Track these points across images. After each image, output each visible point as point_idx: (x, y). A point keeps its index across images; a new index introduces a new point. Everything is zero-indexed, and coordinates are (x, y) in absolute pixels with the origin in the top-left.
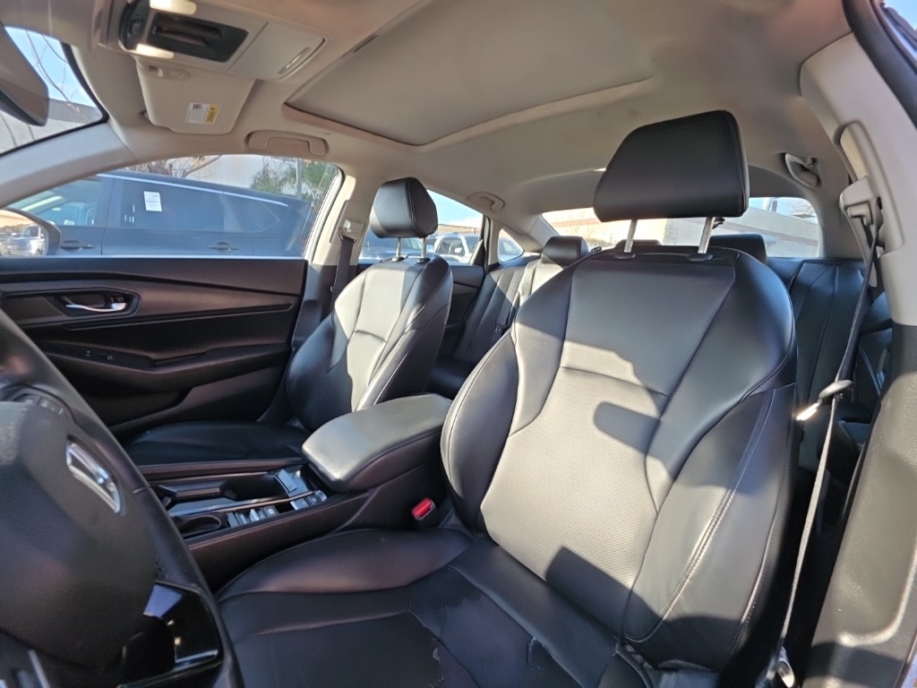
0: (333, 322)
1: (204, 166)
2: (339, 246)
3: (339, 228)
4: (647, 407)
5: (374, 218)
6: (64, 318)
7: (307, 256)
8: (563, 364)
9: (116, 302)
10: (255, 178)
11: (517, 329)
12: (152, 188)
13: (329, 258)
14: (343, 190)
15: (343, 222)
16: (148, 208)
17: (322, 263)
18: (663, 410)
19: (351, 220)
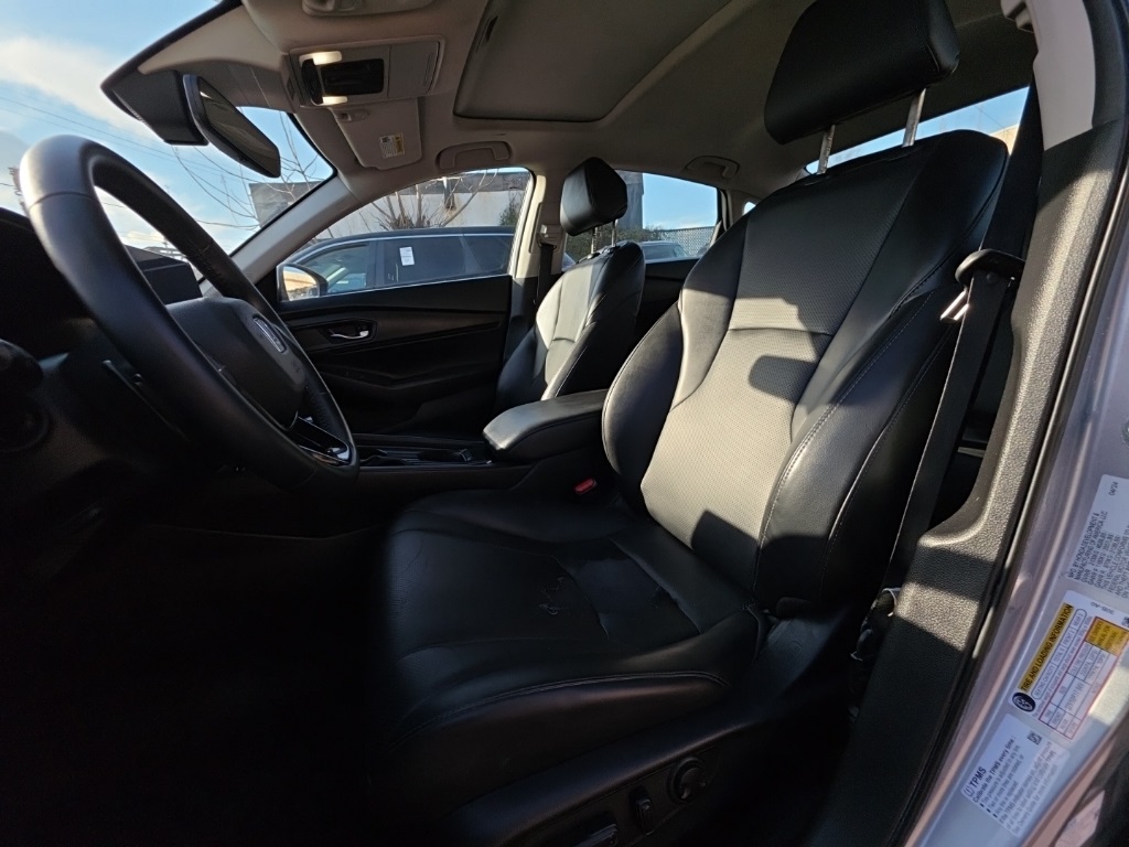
0: (535, 333)
1: (456, 215)
2: (538, 255)
3: (537, 235)
4: (806, 353)
5: (564, 215)
6: (330, 345)
7: (511, 273)
8: (731, 326)
9: (363, 330)
10: (503, 217)
11: (687, 297)
12: (405, 244)
13: (529, 271)
14: (536, 192)
15: (540, 228)
16: (404, 263)
17: (524, 276)
18: (821, 353)
19: (545, 224)
